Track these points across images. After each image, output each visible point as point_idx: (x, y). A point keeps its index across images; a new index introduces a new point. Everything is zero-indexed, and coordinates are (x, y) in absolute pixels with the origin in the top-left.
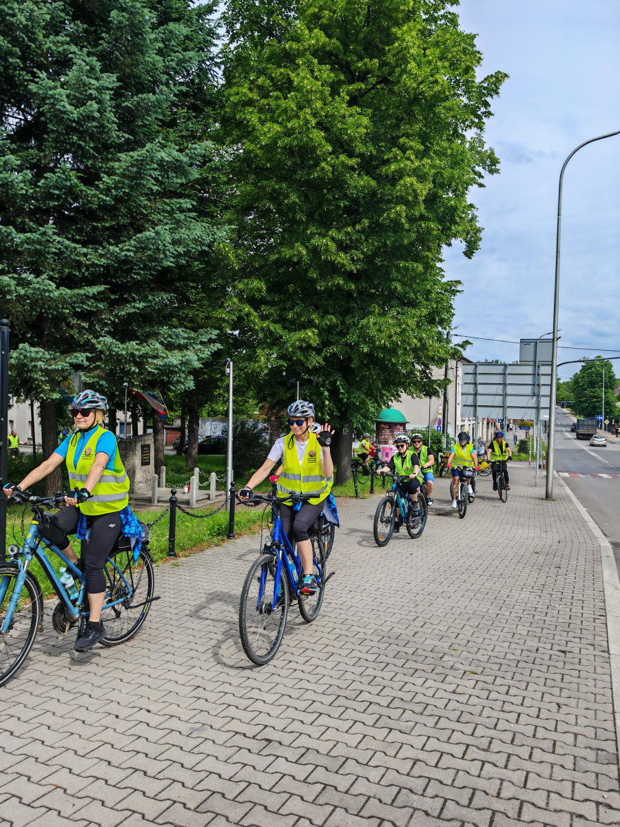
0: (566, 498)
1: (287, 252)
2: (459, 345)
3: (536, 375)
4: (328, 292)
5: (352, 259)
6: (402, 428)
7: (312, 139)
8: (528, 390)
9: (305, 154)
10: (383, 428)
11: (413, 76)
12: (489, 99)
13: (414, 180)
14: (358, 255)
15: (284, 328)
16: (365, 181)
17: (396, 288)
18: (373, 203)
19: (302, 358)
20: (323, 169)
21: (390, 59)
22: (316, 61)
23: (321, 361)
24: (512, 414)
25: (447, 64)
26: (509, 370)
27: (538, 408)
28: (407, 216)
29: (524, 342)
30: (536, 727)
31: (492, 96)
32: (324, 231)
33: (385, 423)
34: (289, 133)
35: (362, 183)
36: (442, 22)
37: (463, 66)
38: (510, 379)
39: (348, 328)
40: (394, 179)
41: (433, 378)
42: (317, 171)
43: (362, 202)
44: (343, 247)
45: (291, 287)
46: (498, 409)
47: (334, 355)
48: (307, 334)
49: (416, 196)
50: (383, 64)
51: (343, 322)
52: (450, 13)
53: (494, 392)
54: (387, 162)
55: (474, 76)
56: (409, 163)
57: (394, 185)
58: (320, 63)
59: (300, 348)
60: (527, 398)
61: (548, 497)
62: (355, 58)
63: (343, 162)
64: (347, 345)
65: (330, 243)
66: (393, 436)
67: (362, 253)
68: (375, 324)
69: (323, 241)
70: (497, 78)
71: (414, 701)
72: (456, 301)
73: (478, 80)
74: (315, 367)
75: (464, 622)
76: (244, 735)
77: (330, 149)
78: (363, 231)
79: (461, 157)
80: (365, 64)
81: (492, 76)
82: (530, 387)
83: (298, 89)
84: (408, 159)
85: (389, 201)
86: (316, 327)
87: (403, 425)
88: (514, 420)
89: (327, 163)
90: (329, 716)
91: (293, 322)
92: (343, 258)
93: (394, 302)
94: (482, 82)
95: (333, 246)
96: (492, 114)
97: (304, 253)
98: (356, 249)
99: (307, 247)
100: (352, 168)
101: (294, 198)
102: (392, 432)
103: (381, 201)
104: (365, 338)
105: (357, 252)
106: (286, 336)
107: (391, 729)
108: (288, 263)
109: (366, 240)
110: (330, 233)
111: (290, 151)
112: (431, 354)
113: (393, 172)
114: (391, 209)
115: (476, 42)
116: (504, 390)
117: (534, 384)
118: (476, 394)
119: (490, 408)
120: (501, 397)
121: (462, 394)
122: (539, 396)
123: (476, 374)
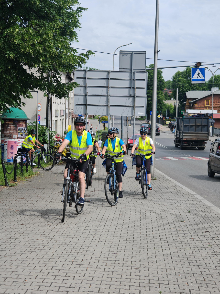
3: (132, 80)
6: (24, 124)
10: (9, 124)
24: (114, 112)
26: (112, 76)
27: (133, 107)
33: (10, 120)
38: (112, 83)
46: (103, 107)
53: (100, 94)
60: (125, 98)
66: (17, 131)
82: (127, 90)
87: (25, 121)
88: (114, 116)
102: (16, 127)
116: (108, 92)
117: (130, 88)
118: (86, 95)
119: (97, 107)
120: (105, 98)
121: (75, 95)
122: (134, 97)
123: (85, 78)
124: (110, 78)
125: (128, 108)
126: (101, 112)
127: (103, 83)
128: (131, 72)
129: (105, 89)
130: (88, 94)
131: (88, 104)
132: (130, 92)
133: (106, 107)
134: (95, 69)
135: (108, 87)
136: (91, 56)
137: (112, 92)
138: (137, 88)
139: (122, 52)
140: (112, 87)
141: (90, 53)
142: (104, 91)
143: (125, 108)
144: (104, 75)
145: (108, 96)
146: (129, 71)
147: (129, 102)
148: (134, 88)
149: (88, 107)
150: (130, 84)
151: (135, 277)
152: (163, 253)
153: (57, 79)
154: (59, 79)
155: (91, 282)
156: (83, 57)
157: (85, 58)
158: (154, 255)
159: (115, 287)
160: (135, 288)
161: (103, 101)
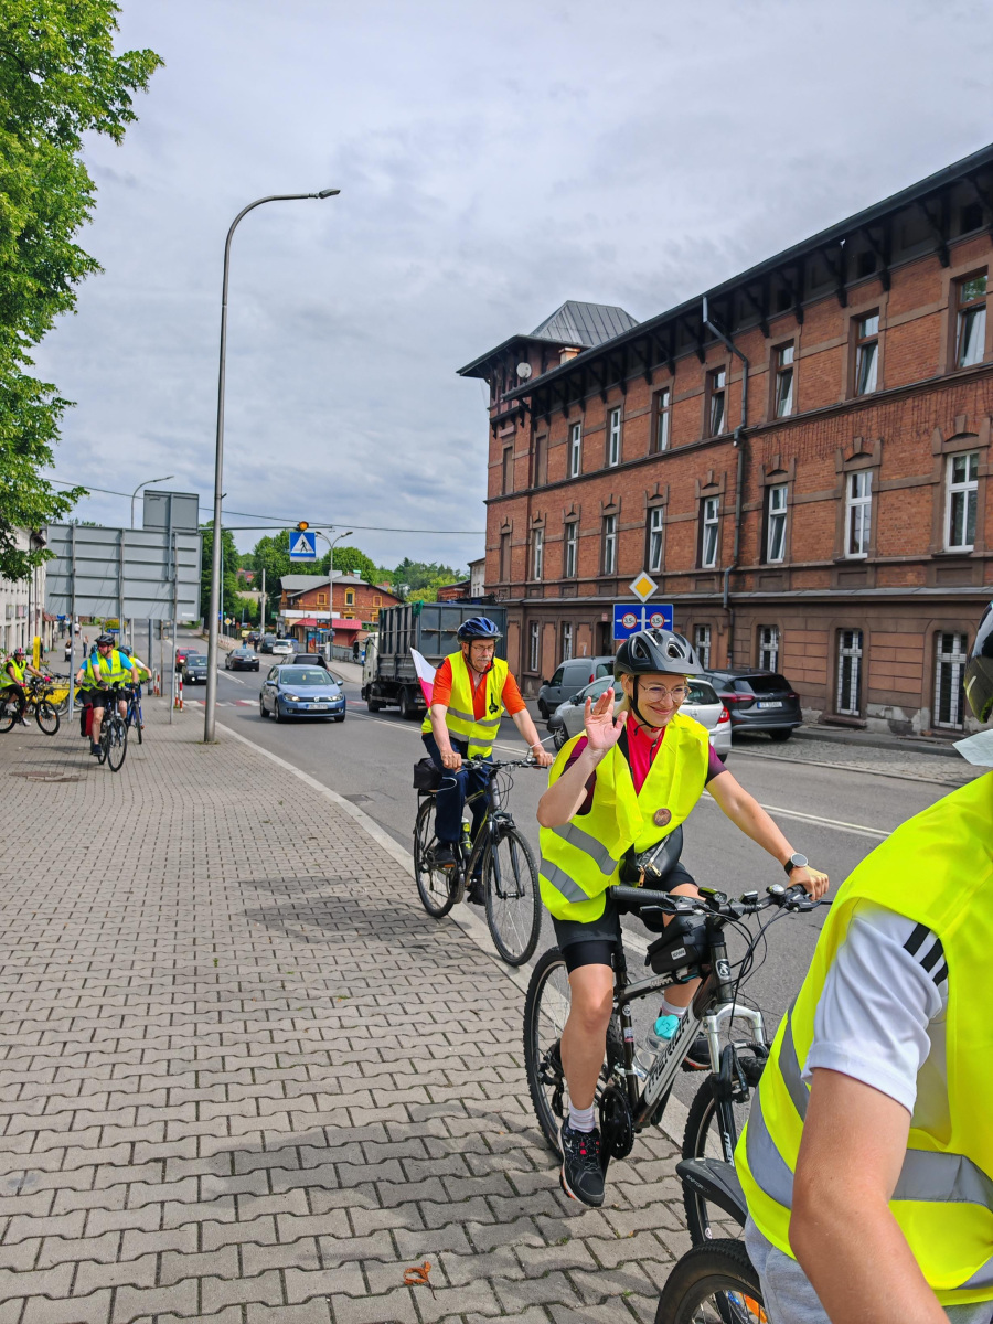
3: (169, 548)
8: (157, 572)
24: (133, 611)
26: (127, 539)
27: (173, 602)
29: (150, 495)
38: (128, 554)
46: (108, 601)
53: (102, 574)
60: (156, 585)
61: (207, 738)
70: (145, 60)
76: (112, 1164)
81: (138, 53)
82: (160, 568)
94: (121, 59)
96: (134, 117)
116: (119, 570)
117: (167, 564)
118: (71, 576)
119: (95, 600)
120: (113, 583)
121: (47, 575)
122: (174, 582)
123: (71, 542)
124: (123, 543)
125: (162, 604)
126: (106, 610)
127: (110, 553)
128: (168, 534)
129: (113, 565)
130: (77, 573)
131: (76, 593)
132: (166, 572)
133: (114, 602)
134: (94, 524)
135: (119, 562)
136: (82, 498)
137: (129, 571)
138: (181, 565)
139: (148, 493)
140: (127, 562)
141: (81, 490)
142: (111, 569)
143: (156, 604)
144: (111, 537)
145: (119, 580)
146: (163, 530)
147: (163, 592)
148: (173, 565)
149: (76, 600)
150: (166, 556)
151: (166, 936)
152: (226, 884)
153: (7, 540)
154: (11, 542)
155: (73, 952)
156: (66, 499)
157: (69, 501)
158: (208, 890)
159: (123, 957)
160: (166, 956)
161: (109, 588)
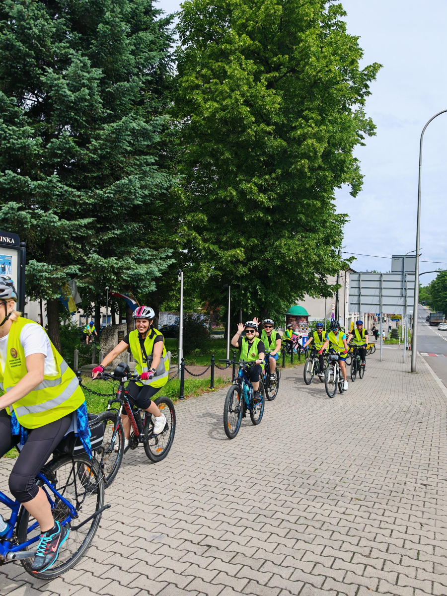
0: (426, 372)
1: (222, 194)
2: (347, 260)
3: (403, 281)
4: (252, 221)
5: (269, 198)
6: (305, 320)
7: (240, 113)
8: (398, 293)
9: (236, 124)
10: (292, 320)
11: (314, 66)
12: (368, 83)
13: (314, 141)
14: (273, 195)
15: (220, 248)
16: (279, 142)
17: (301, 219)
18: (284, 158)
19: (233, 269)
20: (249, 133)
21: (297, 55)
22: (243, 57)
23: (246, 270)
24: (386, 310)
25: (338, 58)
26: (384, 278)
27: (405, 306)
28: (309, 167)
29: (395, 258)
30: (405, 540)
31: (370, 80)
32: (249, 178)
33: (293, 316)
34: (224, 108)
35: (276, 144)
36: (334, 28)
37: (350, 59)
38: (384, 285)
39: (266, 248)
40: (300, 141)
41: (328, 284)
42: (244, 136)
43: (276, 157)
44: (262, 189)
45: (225, 218)
46: (376, 306)
47: (256, 267)
48: (236, 252)
49: (315, 153)
50: (291, 59)
51: (262, 244)
52: (340, 21)
53: (373, 294)
54: (295, 128)
55: (357, 67)
56: (310, 129)
57: (300, 145)
58: (246, 59)
59: (232, 262)
60: (397, 298)
61: (412, 370)
62: (271, 55)
63: (262, 129)
64: (265, 259)
65: (253, 187)
66: (298, 325)
67: (276, 193)
68: (285, 245)
69: (249, 186)
70: (374, 67)
71: (315, 519)
72: (345, 228)
73: (361, 68)
74: (242, 276)
75: (351, 462)
76: (192, 542)
77: (253, 119)
78: (277, 178)
79: (348, 125)
80: (279, 58)
81: (370, 66)
82: (399, 290)
83: (231, 77)
84: (310, 126)
85: (296, 157)
86: (243, 247)
87: (306, 317)
88: (387, 314)
89: (252, 130)
90: (253, 529)
91: (226, 243)
92: (262, 198)
93: (300, 228)
94: (363, 71)
95: (255, 189)
96: (370, 93)
97: (235, 194)
98: (272, 191)
99: (236, 190)
100: (269, 133)
101: (227, 155)
102: (298, 323)
103: (291, 156)
104: (278, 254)
105: (272, 193)
106: (221, 253)
107: (298, 540)
108: (223, 201)
109: (279, 185)
110: (253, 180)
111: (224, 121)
112: (326, 266)
113: (299, 136)
114: (297, 162)
115: (358, 42)
116: (381, 292)
117: (402, 289)
118: (359, 295)
119: (370, 306)
120: (378, 298)
121: (349, 295)
122: (405, 297)
123: (359, 280)
124: (382, 280)
125: (400, 307)
126: (374, 310)
127: (376, 284)
128: (403, 275)
129: (378, 290)
130: (362, 294)
131: (361, 303)
132: (402, 292)
133: (378, 306)
135: (381, 288)
137: (384, 292)
138: (409, 289)
140: (384, 288)
142: (377, 292)
143: (398, 307)
144: (377, 277)
145: (381, 296)
146: (401, 273)
147: (401, 301)
148: (405, 289)
149: (361, 306)
150: (402, 285)
157: (348, 262)
161: (376, 300)
